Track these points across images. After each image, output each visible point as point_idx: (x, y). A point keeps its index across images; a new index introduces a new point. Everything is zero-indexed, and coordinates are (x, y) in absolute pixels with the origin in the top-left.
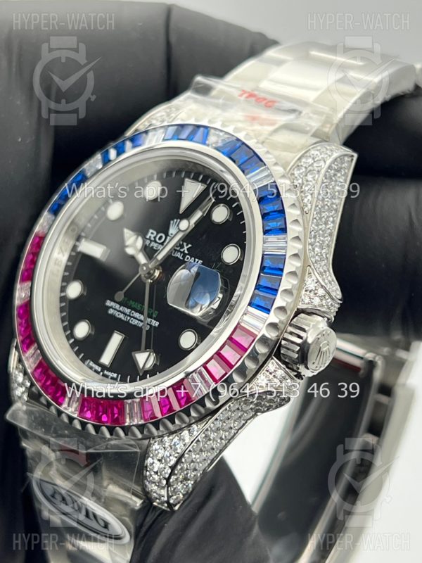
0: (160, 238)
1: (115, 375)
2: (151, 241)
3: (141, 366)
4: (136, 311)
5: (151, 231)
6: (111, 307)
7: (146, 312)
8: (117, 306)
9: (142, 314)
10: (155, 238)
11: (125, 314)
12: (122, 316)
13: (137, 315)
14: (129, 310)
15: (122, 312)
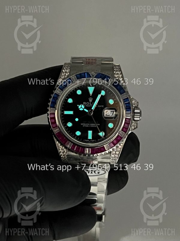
0: (88, 103)
1: (94, 140)
2: (85, 105)
3: (101, 136)
4: (91, 124)
5: (84, 103)
6: (83, 125)
7: (95, 123)
8: (85, 124)
9: (94, 123)
10: (86, 104)
11: (88, 125)
12: (87, 126)
13: (92, 124)
14: (89, 124)
15: (87, 125)
